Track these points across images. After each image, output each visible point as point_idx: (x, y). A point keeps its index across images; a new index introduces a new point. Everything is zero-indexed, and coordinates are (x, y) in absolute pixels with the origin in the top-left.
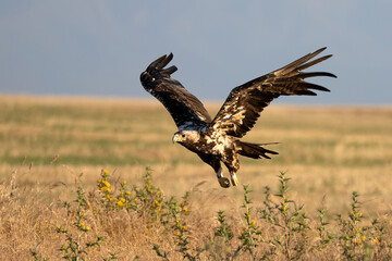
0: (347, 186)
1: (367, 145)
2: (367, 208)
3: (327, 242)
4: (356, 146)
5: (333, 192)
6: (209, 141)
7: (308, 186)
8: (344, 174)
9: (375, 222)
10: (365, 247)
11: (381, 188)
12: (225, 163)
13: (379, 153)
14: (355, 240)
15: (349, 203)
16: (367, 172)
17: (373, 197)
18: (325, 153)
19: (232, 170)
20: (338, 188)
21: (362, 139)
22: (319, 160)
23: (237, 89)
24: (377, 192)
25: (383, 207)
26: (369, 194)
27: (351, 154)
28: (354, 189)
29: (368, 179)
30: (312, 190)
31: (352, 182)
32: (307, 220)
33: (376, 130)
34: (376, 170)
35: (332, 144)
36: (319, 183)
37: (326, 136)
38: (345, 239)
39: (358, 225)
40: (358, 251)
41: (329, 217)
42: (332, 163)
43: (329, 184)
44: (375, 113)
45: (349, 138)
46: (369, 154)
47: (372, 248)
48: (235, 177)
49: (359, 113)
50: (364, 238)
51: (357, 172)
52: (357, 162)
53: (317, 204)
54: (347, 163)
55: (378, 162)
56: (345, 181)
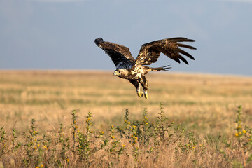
0: (28, 116)
1: (40, 92)
2: (40, 128)
3: (17, 147)
4: (34, 93)
5: (21, 119)
6: (133, 73)
7: (6, 115)
8: (27, 109)
9: (45, 136)
10: (39, 150)
11: (47, 117)
12: (142, 84)
13: (47, 97)
14: (33, 147)
15: (30, 126)
16: (40, 108)
17: (44, 122)
18: (16, 97)
19: (145, 88)
20: (23, 117)
21: (37, 89)
22: (12, 101)
23: (145, 45)
24: (45, 119)
25: (49, 128)
26: (41, 121)
27: (31, 97)
28: (33, 117)
29: (40, 112)
30: (8, 118)
31: (31, 113)
32: (5, 136)
33: (45, 84)
34: (45, 107)
35: (20, 92)
36: (12, 113)
37: (16, 87)
38: (28, 145)
39: (35, 138)
40: (36, 153)
41: (18, 133)
42: (20, 102)
43: (18, 115)
44: (45, 74)
45: (29, 89)
46: (41, 97)
47: (43, 151)
48: (146, 92)
49: (35, 74)
50: (39, 145)
51: (34, 108)
52: (34, 102)
53: (11, 126)
54: (28, 103)
55: (47, 102)
56: (27, 113)
